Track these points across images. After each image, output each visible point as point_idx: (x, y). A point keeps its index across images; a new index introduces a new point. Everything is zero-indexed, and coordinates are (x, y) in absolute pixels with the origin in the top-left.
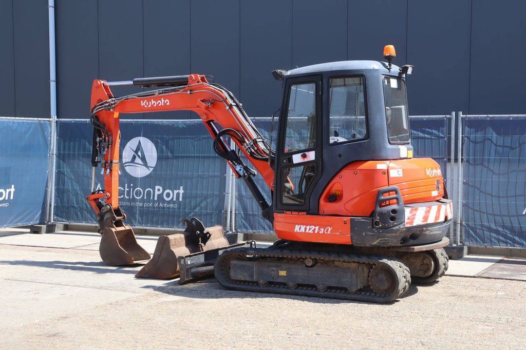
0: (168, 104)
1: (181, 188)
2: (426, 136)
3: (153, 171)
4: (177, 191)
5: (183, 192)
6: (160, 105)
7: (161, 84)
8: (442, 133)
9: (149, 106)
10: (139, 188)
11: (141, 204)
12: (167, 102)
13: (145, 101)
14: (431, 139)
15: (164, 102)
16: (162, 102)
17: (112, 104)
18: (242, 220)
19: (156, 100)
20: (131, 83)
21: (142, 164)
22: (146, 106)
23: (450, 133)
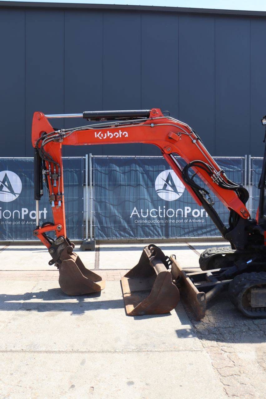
0: (127, 136)
1: (45, 209)
2: (230, 169)
3: (19, 197)
4: (42, 212)
5: (47, 212)
6: (117, 137)
7: (111, 118)
8: (240, 168)
9: (104, 138)
10: (7, 211)
11: (10, 223)
12: (125, 134)
13: (100, 133)
14: (234, 172)
15: (122, 134)
16: (119, 134)
17: (64, 135)
18: (99, 231)
19: (113, 131)
20: (81, 115)
21: (9, 191)
22: (100, 138)
23: (244, 168)
